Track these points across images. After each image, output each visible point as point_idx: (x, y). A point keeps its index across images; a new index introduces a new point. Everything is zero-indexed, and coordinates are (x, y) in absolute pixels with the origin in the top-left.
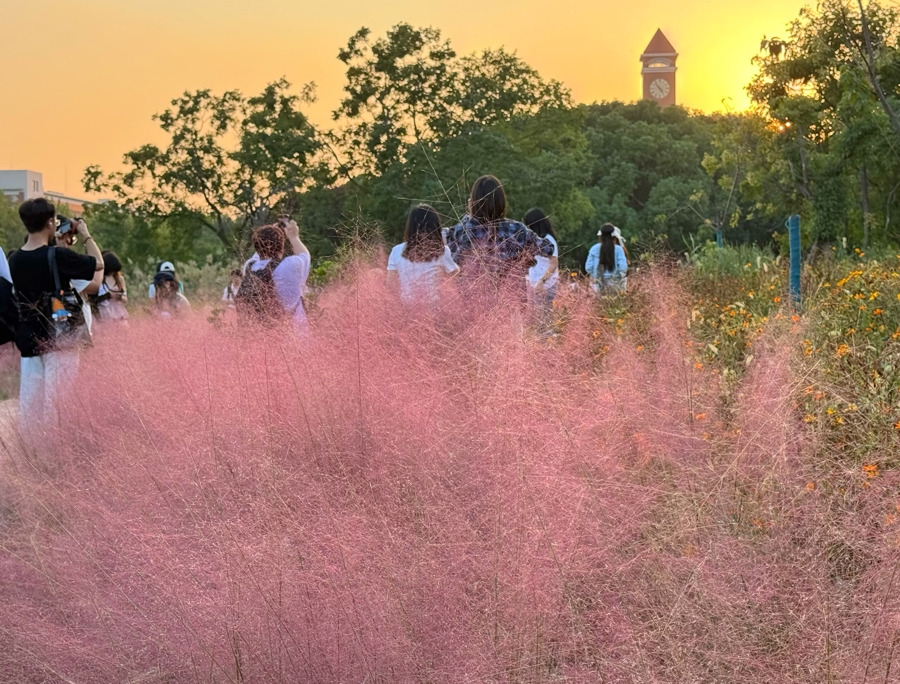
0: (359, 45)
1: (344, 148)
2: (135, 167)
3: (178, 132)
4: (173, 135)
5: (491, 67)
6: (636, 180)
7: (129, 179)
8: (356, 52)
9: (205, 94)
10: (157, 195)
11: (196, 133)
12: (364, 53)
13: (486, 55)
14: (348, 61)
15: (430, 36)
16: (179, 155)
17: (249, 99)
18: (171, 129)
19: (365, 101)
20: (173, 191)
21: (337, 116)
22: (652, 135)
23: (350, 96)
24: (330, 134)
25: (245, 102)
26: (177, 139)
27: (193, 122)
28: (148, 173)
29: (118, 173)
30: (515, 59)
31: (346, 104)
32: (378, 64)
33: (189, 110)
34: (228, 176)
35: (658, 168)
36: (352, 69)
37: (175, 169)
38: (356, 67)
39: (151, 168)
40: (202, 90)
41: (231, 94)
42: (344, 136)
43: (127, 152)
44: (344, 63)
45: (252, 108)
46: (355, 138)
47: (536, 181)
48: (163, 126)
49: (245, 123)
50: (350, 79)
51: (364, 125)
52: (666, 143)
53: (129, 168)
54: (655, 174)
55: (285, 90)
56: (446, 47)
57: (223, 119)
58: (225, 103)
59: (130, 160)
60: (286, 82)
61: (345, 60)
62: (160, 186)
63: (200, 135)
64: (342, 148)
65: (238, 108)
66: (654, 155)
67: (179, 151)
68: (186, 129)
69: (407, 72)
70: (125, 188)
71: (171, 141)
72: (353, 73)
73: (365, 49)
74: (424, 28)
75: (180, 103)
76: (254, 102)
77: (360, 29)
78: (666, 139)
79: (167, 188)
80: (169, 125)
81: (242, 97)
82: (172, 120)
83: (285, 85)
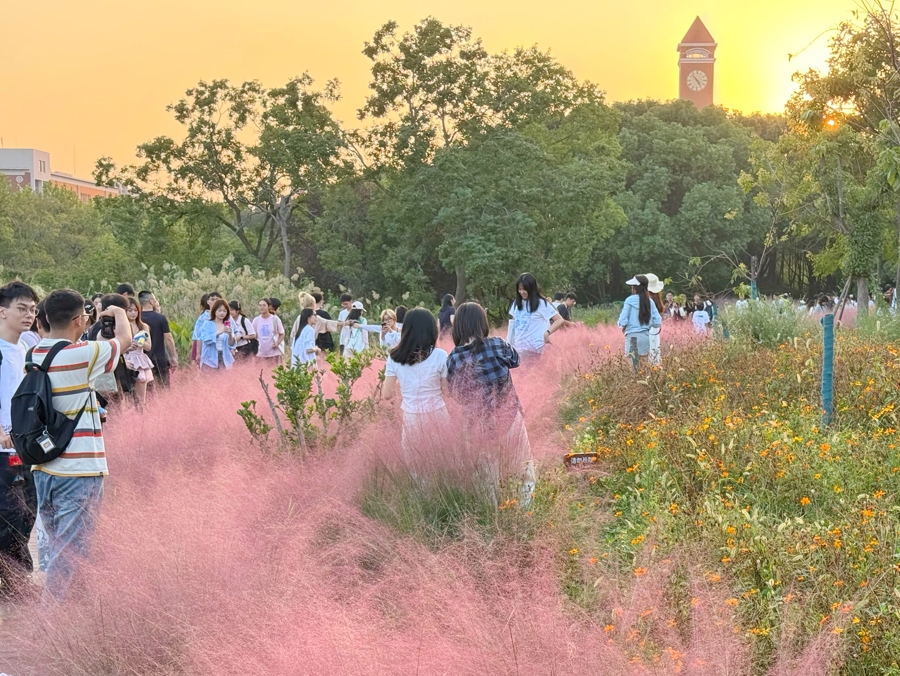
0: (385, 40)
1: (370, 150)
2: (149, 160)
3: (195, 125)
4: (189, 127)
5: (524, 67)
6: (670, 185)
7: (143, 173)
8: (383, 47)
9: (222, 85)
10: (173, 190)
11: (213, 126)
12: (391, 48)
13: (519, 54)
14: (374, 56)
15: (460, 34)
16: (196, 149)
17: (269, 91)
18: (187, 121)
19: (392, 100)
20: (190, 188)
21: (362, 116)
22: (687, 139)
23: (376, 95)
24: (354, 135)
25: (265, 94)
26: (194, 132)
27: (210, 114)
28: (163, 167)
29: (131, 167)
30: (548, 59)
31: (372, 103)
32: (406, 61)
33: (206, 102)
34: (248, 173)
35: (693, 172)
36: (378, 65)
37: (191, 163)
38: (382, 62)
39: (166, 161)
40: (219, 80)
41: (250, 84)
42: (370, 137)
43: (141, 144)
44: (370, 59)
45: (273, 100)
46: (380, 139)
47: (568, 191)
48: (178, 118)
49: (265, 116)
50: (376, 76)
51: (391, 126)
52: (702, 146)
53: (143, 161)
54: (689, 178)
55: (307, 86)
56: (477, 47)
57: (241, 112)
58: (244, 95)
59: (144, 153)
60: (308, 78)
61: (371, 56)
62: (176, 181)
63: (217, 129)
64: (367, 149)
65: (257, 100)
66: (690, 159)
67: (196, 145)
68: (202, 122)
69: (435, 70)
70: (139, 183)
71: (188, 134)
72: (379, 69)
73: (392, 44)
74: (455, 26)
75: (195, 93)
76: (274, 94)
77: (387, 23)
78: (702, 143)
79: (183, 184)
80: (185, 116)
81: (262, 89)
82: (187, 110)
83: (308, 81)
